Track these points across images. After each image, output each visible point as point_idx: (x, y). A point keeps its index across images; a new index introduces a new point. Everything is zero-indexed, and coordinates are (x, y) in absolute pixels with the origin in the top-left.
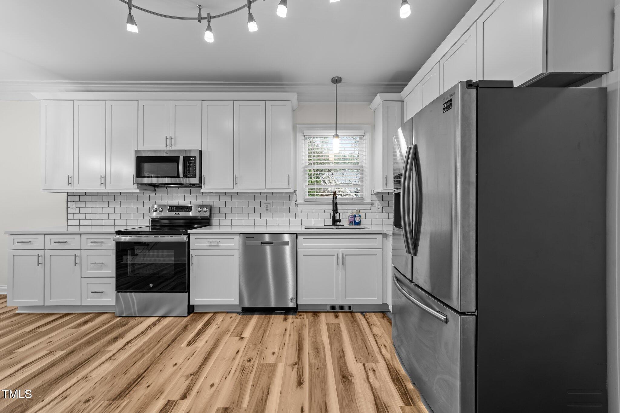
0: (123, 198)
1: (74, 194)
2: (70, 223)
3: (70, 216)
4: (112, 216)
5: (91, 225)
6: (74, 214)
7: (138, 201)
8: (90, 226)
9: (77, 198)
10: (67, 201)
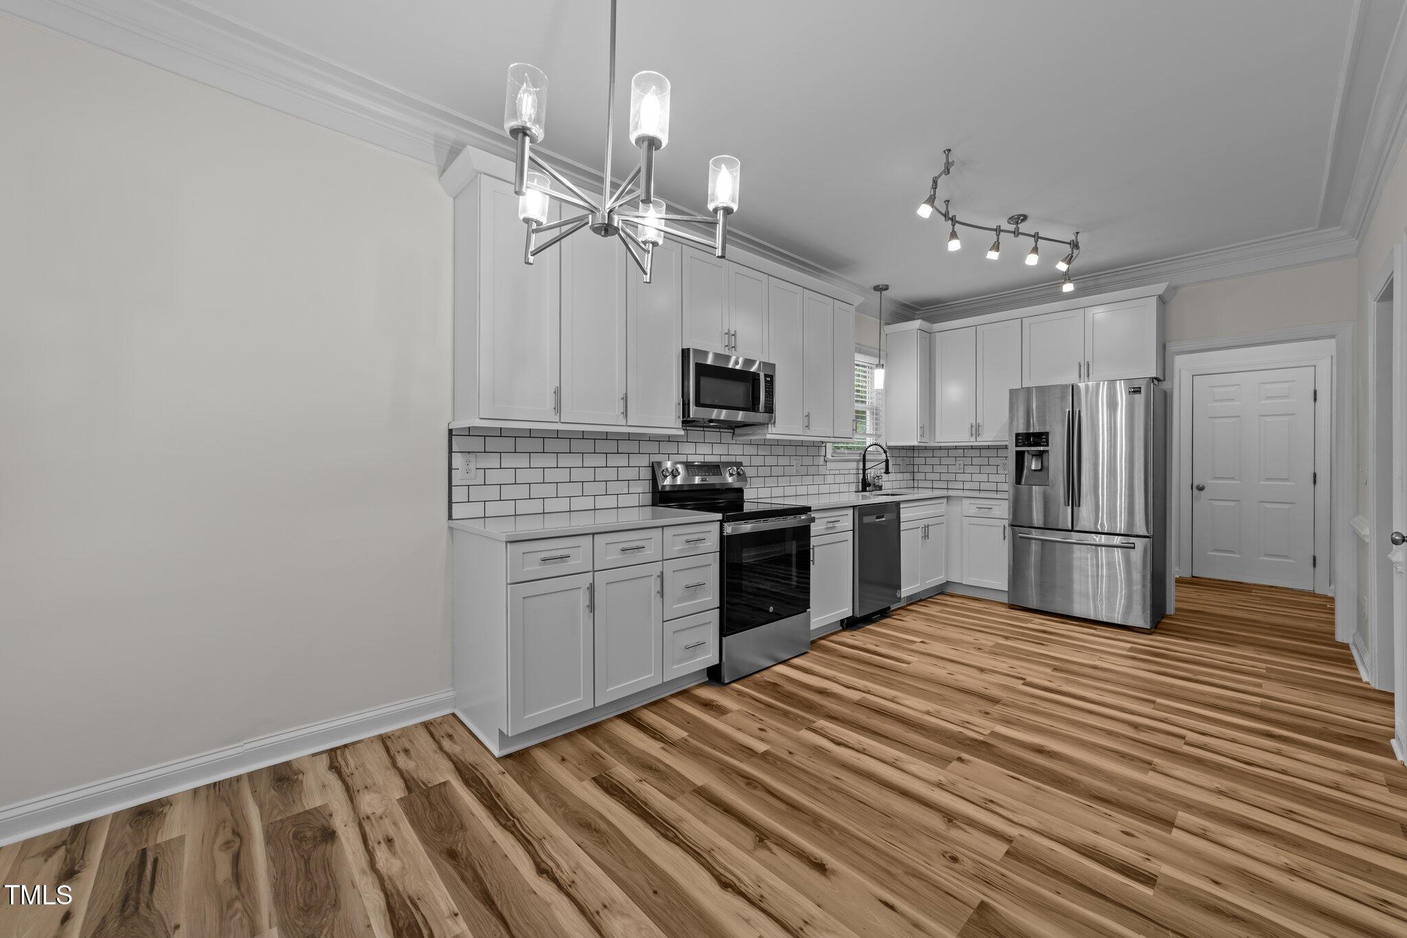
0: (587, 445)
1: (469, 432)
2: (458, 511)
3: (458, 494)
4: (565, 490)
5: (516, 515)
6: (469, 486)
7: (618, 453)
8: (514, 517)
9: (477, 444)
10: (450, 451)
